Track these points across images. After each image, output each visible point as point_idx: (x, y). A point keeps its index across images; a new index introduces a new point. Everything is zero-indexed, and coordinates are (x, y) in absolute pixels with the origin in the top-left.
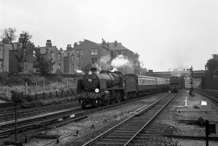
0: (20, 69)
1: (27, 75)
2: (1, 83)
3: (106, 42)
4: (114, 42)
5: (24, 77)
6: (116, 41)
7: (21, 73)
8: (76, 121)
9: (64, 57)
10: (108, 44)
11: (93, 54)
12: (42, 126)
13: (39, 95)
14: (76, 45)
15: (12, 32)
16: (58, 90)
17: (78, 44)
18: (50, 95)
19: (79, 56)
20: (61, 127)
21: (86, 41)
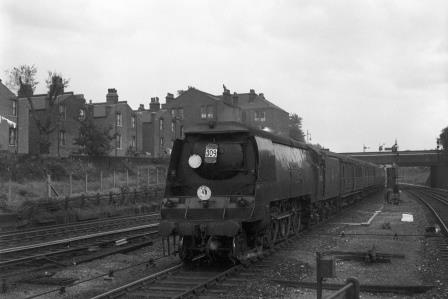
0: (45, 148)
1: (58, 161)
2: (2, 176)
3: (232, 93)
4: (249, 92)
5: (50, 163)
6: (252, 91)
7: (44, 156)
8: (125, 252)
9: (144, 123)
10: (236, 96)
11: (204, 116)
12: (49, 262)
13: (74, 199)
14: (170, 97)
15: (29, 73)
16: (116, 190)
17: (175, 96)
18: (98, 200)
19: (174, 121)
20: (89, 264)
21: (192, 90)
